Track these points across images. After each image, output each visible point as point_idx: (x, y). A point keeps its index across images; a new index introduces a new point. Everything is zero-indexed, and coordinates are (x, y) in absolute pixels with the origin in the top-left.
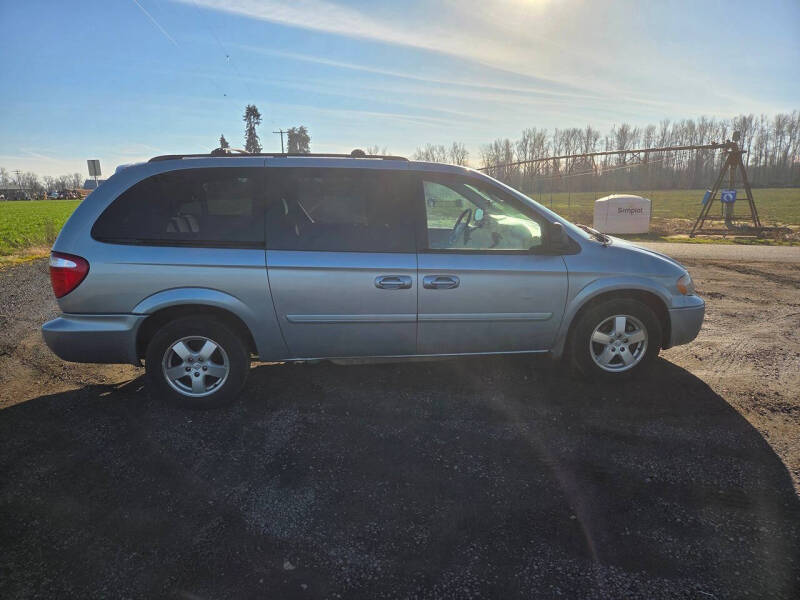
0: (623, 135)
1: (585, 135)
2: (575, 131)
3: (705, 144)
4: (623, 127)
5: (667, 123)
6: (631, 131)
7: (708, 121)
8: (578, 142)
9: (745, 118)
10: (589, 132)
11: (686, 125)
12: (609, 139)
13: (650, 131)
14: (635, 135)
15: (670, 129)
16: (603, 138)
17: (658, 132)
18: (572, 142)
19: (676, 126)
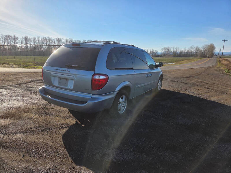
0: (26, 39)
1: (13, 37)
2: (9, 36)
3: (50, 44)
4: (26, 36)
5: (39, 37)
6: (29, 38)
7: (50, 38)
8: (11, 40)
9: (59, 39)
10: (14, 36)
11: (44, 39)
12: (22, 40)
13: (34, 39)
14: (30, 39)
15: (40, 39)
16: (20, 39)
17: (37, 39)
18: (9, 39)
19: (41, 38)
